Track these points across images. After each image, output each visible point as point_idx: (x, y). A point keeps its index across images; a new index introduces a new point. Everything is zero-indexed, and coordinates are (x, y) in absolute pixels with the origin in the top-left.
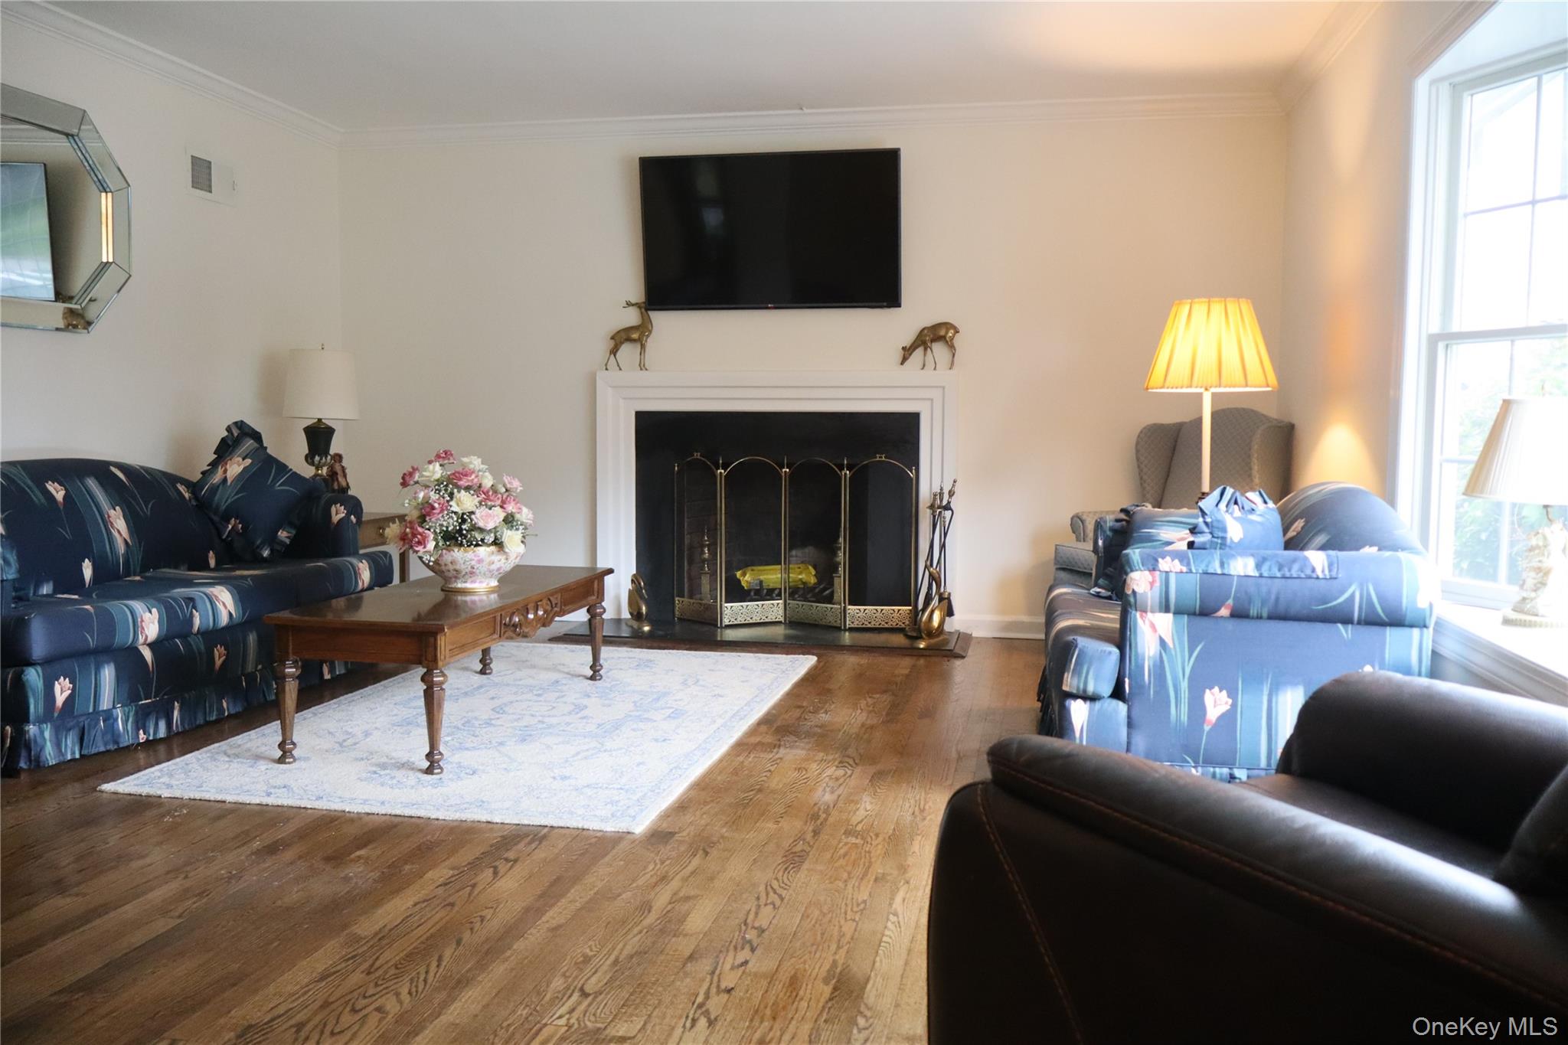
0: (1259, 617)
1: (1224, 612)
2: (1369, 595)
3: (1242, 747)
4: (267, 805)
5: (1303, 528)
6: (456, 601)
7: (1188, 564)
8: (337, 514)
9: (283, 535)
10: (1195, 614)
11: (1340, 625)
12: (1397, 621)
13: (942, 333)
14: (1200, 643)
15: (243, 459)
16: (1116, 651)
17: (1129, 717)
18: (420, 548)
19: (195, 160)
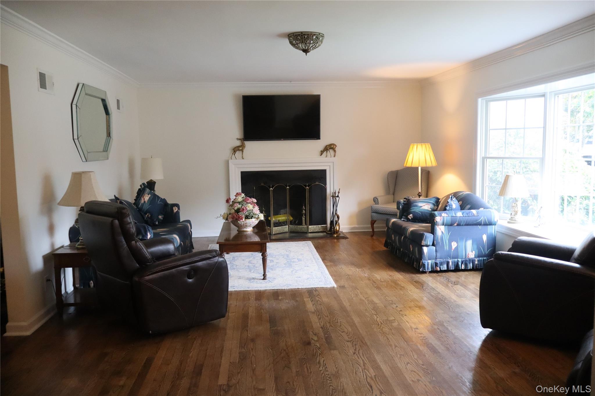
0: (463, 225)
1: (456, 224)
2: (485, 219)
3: (460, 254)
4: (237, 291)
5: (462, 203)
6: (244, 234)
7: (448, 215)
8: (175, 209)
9: (160, 217)
10: (449, 225)
11: (479, 226)
12: (490, 224)
13: (332, 147)
14: (450, 232)
15: (148, 195)
16: (433, 236)
17: (436, 250)
18: (241, 220)
19: (117, 100)
